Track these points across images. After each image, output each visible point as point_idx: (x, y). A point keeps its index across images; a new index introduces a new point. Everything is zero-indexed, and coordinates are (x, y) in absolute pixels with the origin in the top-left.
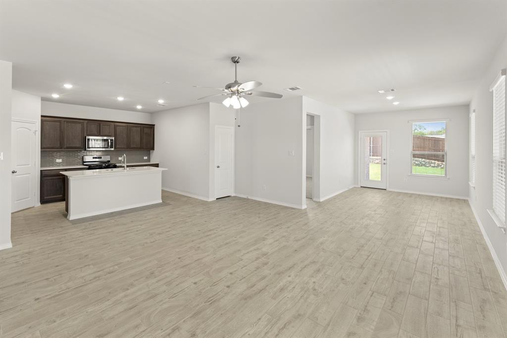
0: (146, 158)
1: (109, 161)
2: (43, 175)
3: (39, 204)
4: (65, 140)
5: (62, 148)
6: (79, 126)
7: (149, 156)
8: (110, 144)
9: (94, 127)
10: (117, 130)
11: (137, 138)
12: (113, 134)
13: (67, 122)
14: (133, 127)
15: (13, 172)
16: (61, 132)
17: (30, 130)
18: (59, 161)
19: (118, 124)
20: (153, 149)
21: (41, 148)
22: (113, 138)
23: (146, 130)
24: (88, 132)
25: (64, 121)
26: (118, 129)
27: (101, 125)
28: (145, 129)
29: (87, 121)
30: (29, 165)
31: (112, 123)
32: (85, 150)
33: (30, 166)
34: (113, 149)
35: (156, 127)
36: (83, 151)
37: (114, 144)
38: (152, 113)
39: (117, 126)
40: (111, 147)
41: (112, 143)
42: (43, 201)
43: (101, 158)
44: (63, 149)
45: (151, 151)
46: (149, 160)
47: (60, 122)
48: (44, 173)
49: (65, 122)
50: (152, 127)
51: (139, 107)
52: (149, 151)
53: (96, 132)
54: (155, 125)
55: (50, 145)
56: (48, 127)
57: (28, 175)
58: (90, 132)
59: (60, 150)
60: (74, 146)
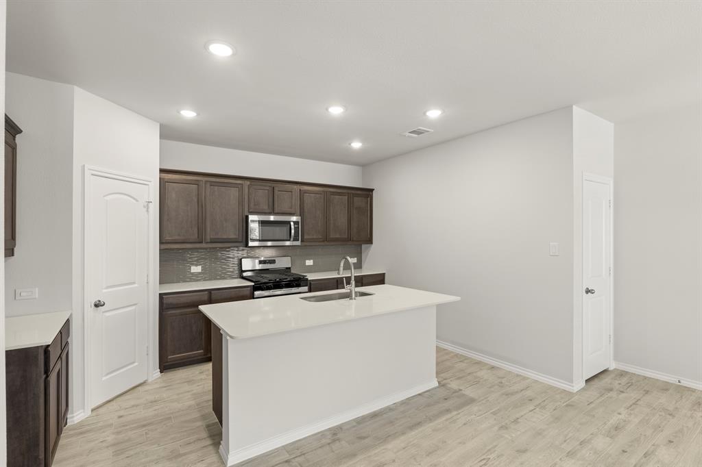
0: (353, 260)
1: (290, 268)
2: (166, 303)
3: (157, 373)
4: (208, 224)
5: (202, 242)
6: (233, 193)
7: (359, 255)
8: (293, 231)
9: (261, 195)
10: (306, 201)
11: (340, 218)
12: (299, 211)
13: (212, 184)
14: (333, 193)
15: (96, 306)
16: (201, 206)
17: (137, 201)
18: (196, 269)
20: (370, 241)
21: (161, 243)
22: (300, 219)
23: (358, 202)
24: (252, 205)
25: (206, 181)
26: (308, 199)
27: (276, 189)
28: (356, 199)
29: (248, 183)
30: (134, 283)
31: (295, 187)
32: (247, 245)
33: (136, 285)
34: (298, 243)
35: (376, 196)
36: (241, 248)
37: (300, 232)
38: (365, 164)
39: (306, 192)
40: (296, 239)
41: (296, 229)
42: (166, 365)
43: (273, 262)
44: (204, 245)
45: (364, 246)
46: (359, 266)
47: (197, 183)
48: (167, 300)
49: (208, 185)
50: (367, 193)
51: (356, 145)
52: (360, 246)
53: (265, 208)
54: (374, 190)
55: (179, 235)
56: (174, 195)
57: (133, 308)
58: (255, 205)
59: (198, 246)
60: (225, 237)
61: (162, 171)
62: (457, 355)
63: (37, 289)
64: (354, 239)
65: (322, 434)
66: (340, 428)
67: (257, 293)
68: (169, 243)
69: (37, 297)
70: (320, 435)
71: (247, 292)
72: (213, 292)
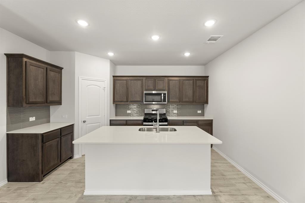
0: (199, 112)
1: (165, 114)
4: (130, 95)
5: (127, 102)
6: (139, 83)
7: (203, 109)
8: (162, 98)
9: (150, 83)
10: (171, 84)
11: (189, 92)
12: (167, 88)
15: (84, 122)
16: (127, 88)
17: (100, 87)
18: (129, 112)
19: (171, 78)
20: (207, 102)
22: (166, 92)
23: (199, 83)
24: (146, 87)
27: (157, 80)
28: (197, 82)
29: (144, 78)
31: (166, 78)
33: (100, 116)
34: (166, 103)
35: (209, 79)
37: (167, 98)
38: (206, 64)
40: (165, 101)
41: (164, 97)
43: (157, 110)
46: (203, 114)
47: (126, 80)
50: (205, 79)
51: (187, 54)
52: (204, 105)
53: (152, 88)
54: (209, 76)
55: (120, 99)
56: (118, 85)
57: (99, 124)
58: (147, 87)
59: (126, 103)
60: (136, 100)
61: (113, 76)
62: (245, 178)
63: (67, 115)
64: (197, 101)
65: (126, 196)
66: (136, 197)
67: (144, 123)
68: (117, 102)
69: (67, 117)
70: (125, 197)
71: (140, 122)
72: (128, 121)
